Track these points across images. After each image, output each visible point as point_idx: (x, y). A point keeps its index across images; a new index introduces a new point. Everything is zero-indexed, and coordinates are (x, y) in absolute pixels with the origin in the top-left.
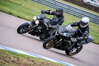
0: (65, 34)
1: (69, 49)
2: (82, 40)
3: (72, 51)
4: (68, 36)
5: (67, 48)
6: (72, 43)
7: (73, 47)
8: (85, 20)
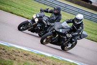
0: (61, 31)
1: (64, 44)
2: (77, 35)
3: (68, 46)
4: (64, 32)
5: (63, 44)
6: (68, 38)
7: (68, 43)
8: (80, 16)
